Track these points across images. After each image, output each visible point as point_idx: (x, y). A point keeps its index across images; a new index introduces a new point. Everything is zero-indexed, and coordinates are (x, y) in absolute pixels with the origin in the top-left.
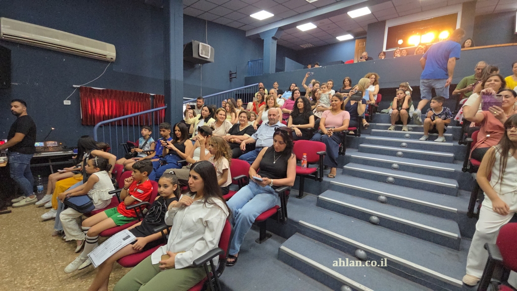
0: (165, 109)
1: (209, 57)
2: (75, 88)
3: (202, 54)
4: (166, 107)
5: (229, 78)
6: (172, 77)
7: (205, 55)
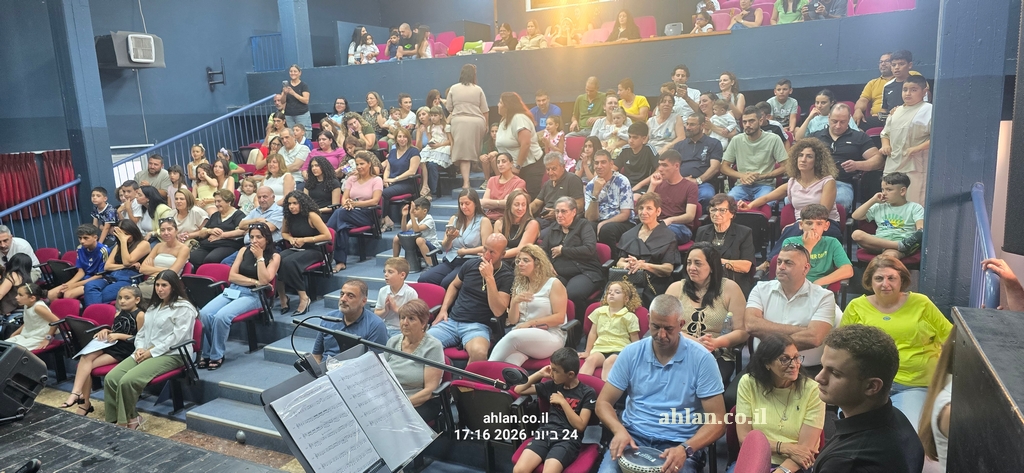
0: (78, 185)
1: (153, 61)
3: (136, 57)
4: (79, 180)
5: (206, 84)
6: (85, 124)
7: (144, 58)
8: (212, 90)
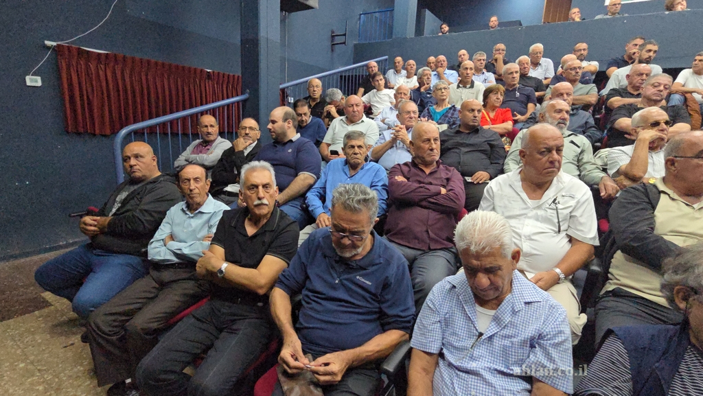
0: (244, 101)
2: (48, 48)
4: (247, 96)
5: (329, 44)
6: (262, 32)
8: (332, 50)
